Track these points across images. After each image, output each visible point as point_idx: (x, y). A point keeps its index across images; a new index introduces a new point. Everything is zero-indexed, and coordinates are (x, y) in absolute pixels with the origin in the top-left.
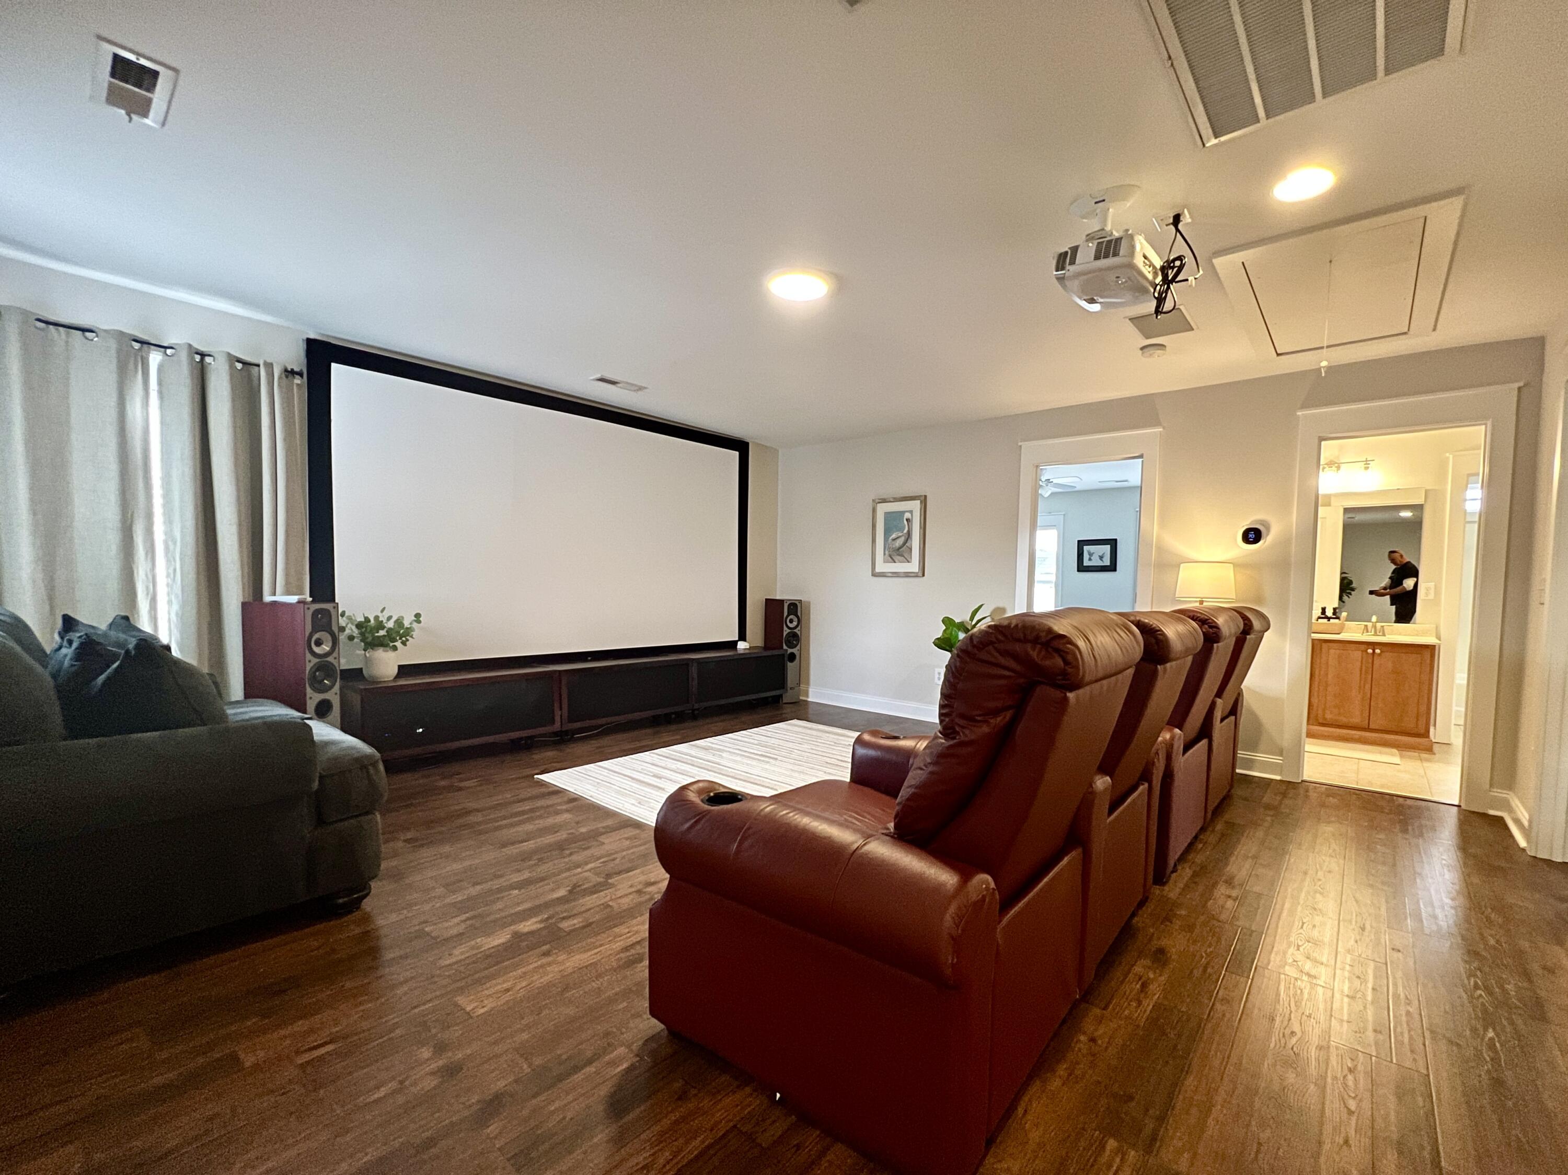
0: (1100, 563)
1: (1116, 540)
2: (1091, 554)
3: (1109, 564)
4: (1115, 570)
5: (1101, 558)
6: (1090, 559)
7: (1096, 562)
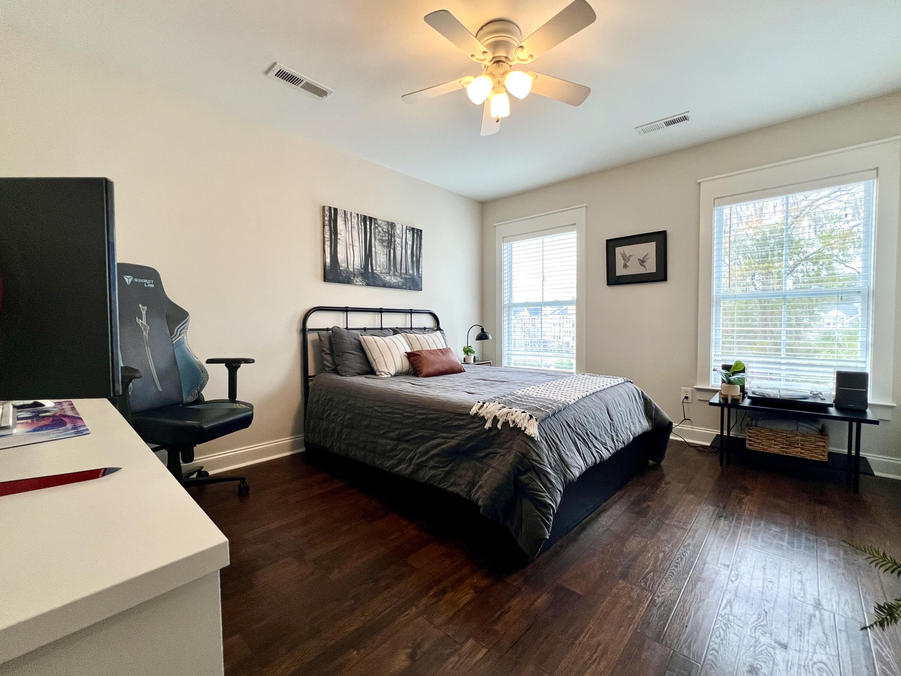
0: (640, 270)
1: (664, 233)
2: (626, 259)
3: (654, 270)
4: (664, 279)
5: (642, 262)
6: (625, 266)
7: (635, 269)
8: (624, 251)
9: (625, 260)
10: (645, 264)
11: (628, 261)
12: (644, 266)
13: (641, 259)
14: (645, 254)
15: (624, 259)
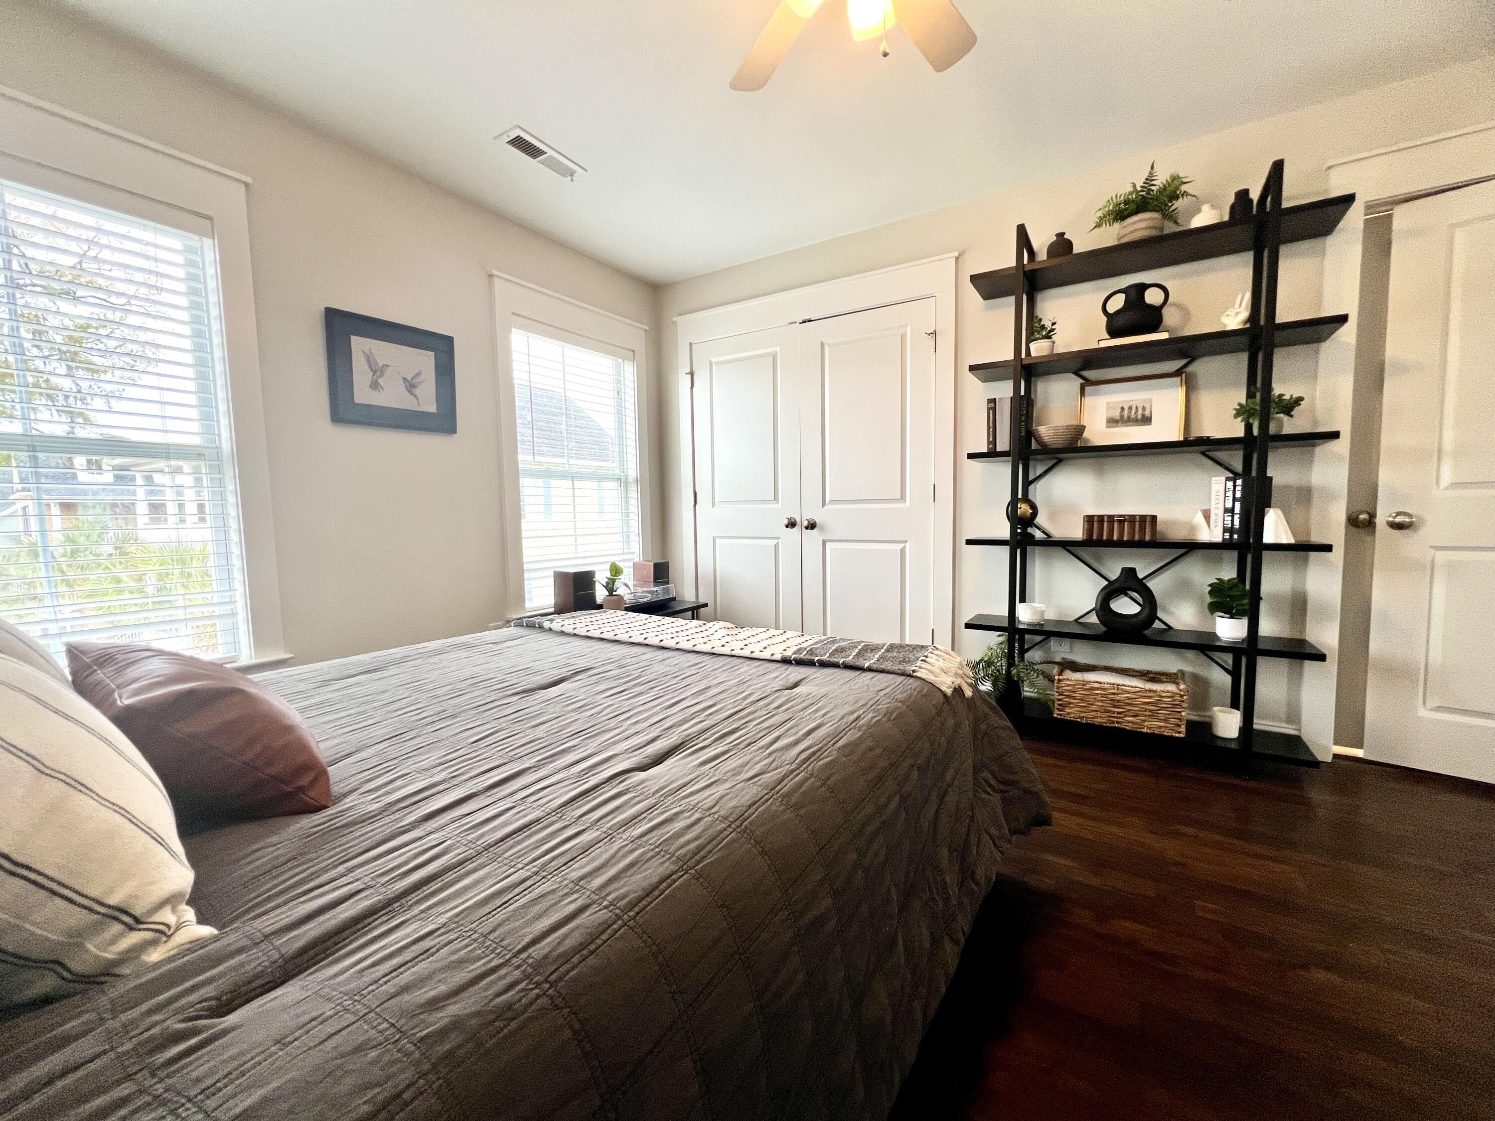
1: (448, 340)
3: (432, 408)
4: (451, 428)
6: (374, 386)
7: (395, 397)
8: (370, 349)
9: (375, 372)
10: (417, 391)
11: (381, 376)
12: (415, 396)
13: (409, 379)
14: (417, 372)
15: (372, 370)
